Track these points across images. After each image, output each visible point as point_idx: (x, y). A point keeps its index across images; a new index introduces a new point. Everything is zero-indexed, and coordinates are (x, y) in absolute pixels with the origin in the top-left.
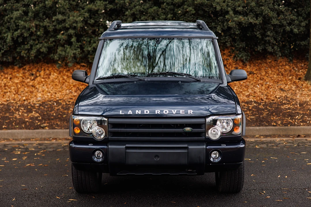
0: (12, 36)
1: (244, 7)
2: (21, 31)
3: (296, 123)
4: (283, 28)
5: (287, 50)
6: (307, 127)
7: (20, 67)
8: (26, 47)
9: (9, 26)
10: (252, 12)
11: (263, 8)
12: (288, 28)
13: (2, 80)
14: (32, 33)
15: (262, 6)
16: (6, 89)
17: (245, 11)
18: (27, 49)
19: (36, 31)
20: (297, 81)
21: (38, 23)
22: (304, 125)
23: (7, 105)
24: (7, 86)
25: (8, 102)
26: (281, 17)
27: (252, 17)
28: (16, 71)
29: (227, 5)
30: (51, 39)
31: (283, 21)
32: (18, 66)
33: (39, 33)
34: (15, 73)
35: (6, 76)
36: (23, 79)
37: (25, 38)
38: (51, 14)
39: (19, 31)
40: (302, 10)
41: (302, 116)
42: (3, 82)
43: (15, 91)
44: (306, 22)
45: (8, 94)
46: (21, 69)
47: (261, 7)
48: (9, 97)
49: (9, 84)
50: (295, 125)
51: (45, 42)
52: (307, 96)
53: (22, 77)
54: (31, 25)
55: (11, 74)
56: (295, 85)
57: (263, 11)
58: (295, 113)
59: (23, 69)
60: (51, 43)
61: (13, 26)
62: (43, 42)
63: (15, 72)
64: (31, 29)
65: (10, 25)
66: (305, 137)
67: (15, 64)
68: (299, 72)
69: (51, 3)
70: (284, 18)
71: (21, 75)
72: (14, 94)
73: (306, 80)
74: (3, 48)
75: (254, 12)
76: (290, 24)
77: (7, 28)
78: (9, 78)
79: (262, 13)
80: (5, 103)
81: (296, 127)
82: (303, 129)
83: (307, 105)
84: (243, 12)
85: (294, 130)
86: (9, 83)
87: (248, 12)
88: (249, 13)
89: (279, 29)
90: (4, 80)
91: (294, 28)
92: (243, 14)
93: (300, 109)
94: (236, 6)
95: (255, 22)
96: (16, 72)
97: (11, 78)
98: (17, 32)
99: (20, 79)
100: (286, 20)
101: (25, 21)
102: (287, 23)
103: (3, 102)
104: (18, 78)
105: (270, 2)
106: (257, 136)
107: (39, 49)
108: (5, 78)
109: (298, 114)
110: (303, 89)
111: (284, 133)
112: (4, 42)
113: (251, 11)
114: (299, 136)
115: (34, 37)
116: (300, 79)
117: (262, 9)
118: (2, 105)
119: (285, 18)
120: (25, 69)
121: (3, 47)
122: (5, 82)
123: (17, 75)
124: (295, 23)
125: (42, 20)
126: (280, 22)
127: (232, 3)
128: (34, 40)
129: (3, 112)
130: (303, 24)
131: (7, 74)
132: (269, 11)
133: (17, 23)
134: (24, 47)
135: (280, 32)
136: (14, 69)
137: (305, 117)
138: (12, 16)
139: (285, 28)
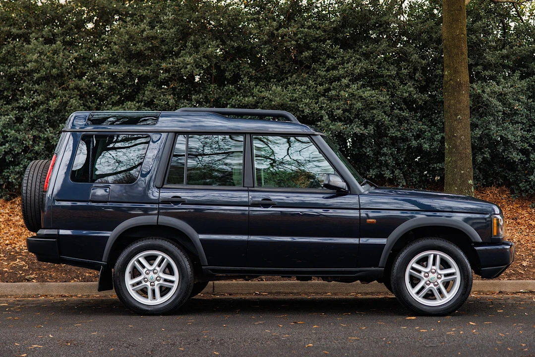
1: (344, 111)
2: (10, 145)
4: (407, 143)
5: (416, 178)
7: (7, 200)
8: (17, 169)
10: (359, 119)
11: (375, 112)
12: (414, 143)
14: (27, 147)
15: (373, 109)
17: (348, 116)
18: (18, 173)
19: (33, 146)
21: (36, 133)
26: (404, 126)
27: (358, 125)
29: (321, 108)
31: (408, 133)
32: (4, 198)
33: (36, 148)
36: (10, 216)
37: (16, 156)
38: (58, 122)
39: (7, 145)
40: (438, 118)
44: (442, 134)
46: (9, 203)
47: (371, 111)
54: (27, 136)
57: (374, 116)
59: (12, 203)
64: (25, 143)
69: (58, 104)
70: (408, 128)
75: (361, 118)
76: (417, 137)
79: (373, 120)
84: (345, 118)
87: (352, 118)
88: (354, 120)
89: (402, 145)
91: (424, 142)
92: (345, 121)
94: (333, 109)
95: (361, 132)
98: (4, 147)
99: (4, 217)
100: (411, 132)
101: (18, 131)
102: (413, 135)
105: (386, 104)
106: (352, 294)
113: (357, 116)
115: (30, 155)
117: (373, 113)
119: (411, 128)
120: (14, 203)
124: (425, 135)
125: (43, 130)
126: (404, 134)
127: (327, 105)
130: (438, 137)
132: (384, 116)
133: (6, 132)
134: (14, 169)
135: (404, 149)
139: (410, 142)
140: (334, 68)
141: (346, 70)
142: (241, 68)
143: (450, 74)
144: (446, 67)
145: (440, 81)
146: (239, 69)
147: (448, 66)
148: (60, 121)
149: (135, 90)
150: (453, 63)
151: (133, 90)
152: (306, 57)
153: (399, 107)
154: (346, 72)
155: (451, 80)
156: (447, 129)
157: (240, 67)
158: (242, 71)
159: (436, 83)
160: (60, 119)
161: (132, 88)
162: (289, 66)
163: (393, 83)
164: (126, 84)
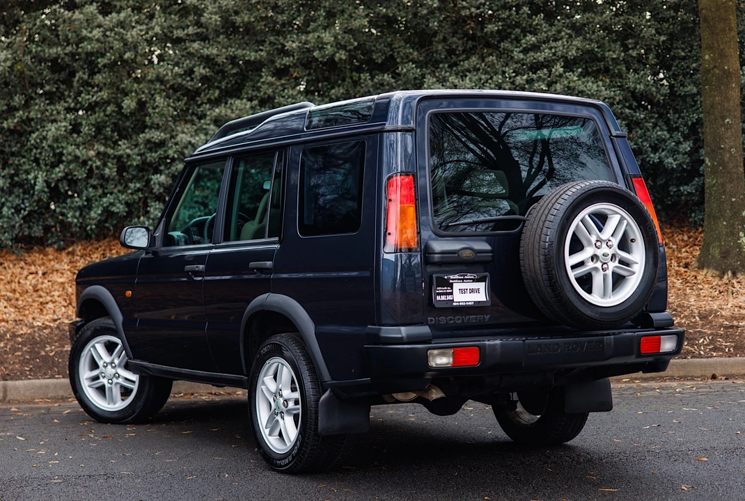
0: (46, 178)
2: (67, 167)
3: (702, 353)
6: (727, 359)
7: (60, 250)
8: (78, 202)
9: (38, 156)
13: (26, 278)
14: (92, 170)
16: (41, 297)
18: (79, 207)
20: (683, 270)
21: (102, 149)
22: (721, 356)
23: (58, 327)
24: (42, 289)
25: (57, 323)
26: (636, 132)
28: (51, 257)
30: (132, 185)
31: (642, 142)
32: (56, 246)
33: (107, 171)
34: (52, 263)
35: (33, 269)
37: (74, 183)
38: (130, 130)
39: (62, 166)
40: (678, 119)
41: (710, 338)
42: (28, 283)
43: (65, 300)
44: (688, 143)
45: (50, 305)
46: (64, 254)
48: (54, 312)
49: (44, 285)
50: (700, 356)
51: (119, 191)
52: (710, 299)
53: (69, 270)
54: (89, 154)
55: (43, 264)
56: (678, 278)
58: (695, 332)
59: (68, 253)
60: (132, 194)
61: (47, 156)
62: (116, 191)
63: (50, 260)
64: (90, 163)
65: (40, 153)
66: (726, 379)
67: (50, 242)
68: (680, 251)
69: (134, 105)
70: (642, 134)
71: (66, 267)
72: (65, 307)
73: (701, 267)
74: (22, 206)
76: (655, 149)
77: (34, 161)
78: (40, 273)
80: (52, 325)
81: (704, 360)
82: (721, 364)
83: (716, 316)
85: (702, 365)
86: (42, 283)
90: (30, 277)
93: (703, 326)
96: (53, 260)
97: (44, 274)
98: (57, 169)
99: (65, 275)
101: (76, 145)
103: (47, 323)
104: (62, 274)
106: (624, 380)
107: (107, 207)
108: (32, 273)
109: (702, 335)
110: (700, 286)
111: (681, 374)
112: (24, 193)
114: (714, 377)
115: (95, 181)
116: (686, 266)
118: (45, 328)
120: (73, 253)
121: (23, 203)
122: (34, 282)
123: (57, 266)
125: (111, 143)
128: (94, 187)
129: (56, 342)
131: (33, 263)
133: (58, 148)
134: (72, 203)
136: (46, 255)
137: (719, 341)
138: (45, 133)
139: (646, 156)
140: (535, 48)
141: (553, 50)
142: (396, 48)
143: (713, 59)
144: (706, 48)
145: (679, 66)
146: (392, 50)
147: (710, 48)
148: (133, 129)
149: (239, 81)
150: (718, 42)
151: (236, 81)
152: (492, 32)
153: (627, 104)
154: (554, 54)
155: (715, 67)
156: (709, 138)
157: (394, 46)
158: (398, 53)
159: (673, 68)
160: (132, 126)
161: (235, 79)
162: (463, 44)
163: (618, 70)
164: (227, 71)
